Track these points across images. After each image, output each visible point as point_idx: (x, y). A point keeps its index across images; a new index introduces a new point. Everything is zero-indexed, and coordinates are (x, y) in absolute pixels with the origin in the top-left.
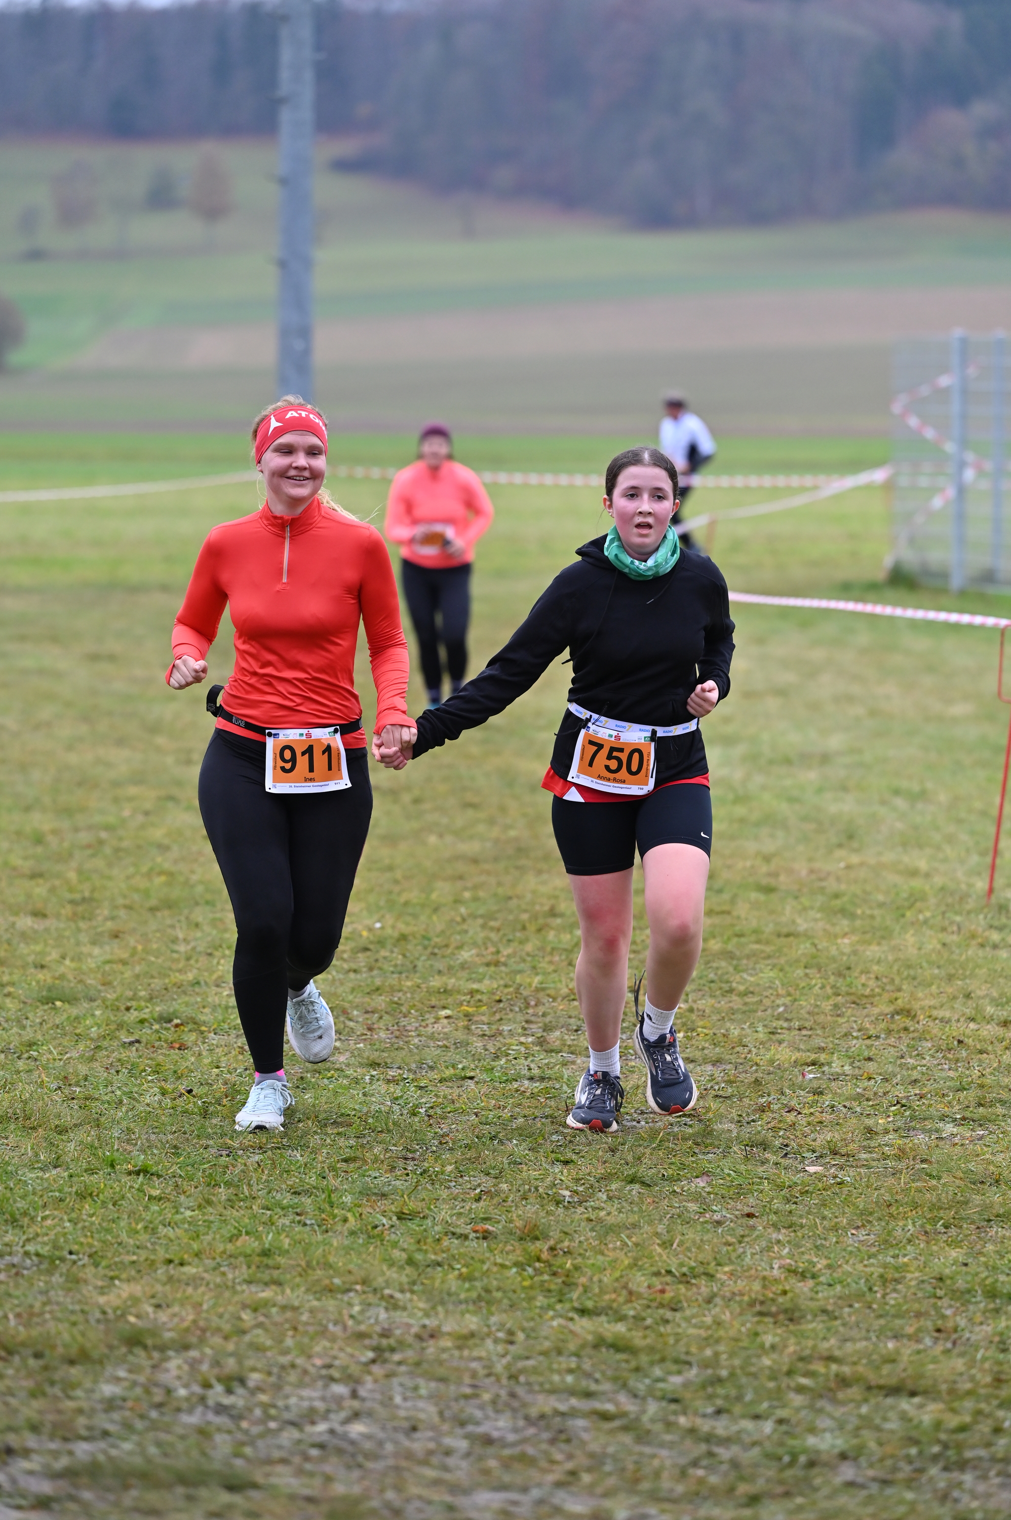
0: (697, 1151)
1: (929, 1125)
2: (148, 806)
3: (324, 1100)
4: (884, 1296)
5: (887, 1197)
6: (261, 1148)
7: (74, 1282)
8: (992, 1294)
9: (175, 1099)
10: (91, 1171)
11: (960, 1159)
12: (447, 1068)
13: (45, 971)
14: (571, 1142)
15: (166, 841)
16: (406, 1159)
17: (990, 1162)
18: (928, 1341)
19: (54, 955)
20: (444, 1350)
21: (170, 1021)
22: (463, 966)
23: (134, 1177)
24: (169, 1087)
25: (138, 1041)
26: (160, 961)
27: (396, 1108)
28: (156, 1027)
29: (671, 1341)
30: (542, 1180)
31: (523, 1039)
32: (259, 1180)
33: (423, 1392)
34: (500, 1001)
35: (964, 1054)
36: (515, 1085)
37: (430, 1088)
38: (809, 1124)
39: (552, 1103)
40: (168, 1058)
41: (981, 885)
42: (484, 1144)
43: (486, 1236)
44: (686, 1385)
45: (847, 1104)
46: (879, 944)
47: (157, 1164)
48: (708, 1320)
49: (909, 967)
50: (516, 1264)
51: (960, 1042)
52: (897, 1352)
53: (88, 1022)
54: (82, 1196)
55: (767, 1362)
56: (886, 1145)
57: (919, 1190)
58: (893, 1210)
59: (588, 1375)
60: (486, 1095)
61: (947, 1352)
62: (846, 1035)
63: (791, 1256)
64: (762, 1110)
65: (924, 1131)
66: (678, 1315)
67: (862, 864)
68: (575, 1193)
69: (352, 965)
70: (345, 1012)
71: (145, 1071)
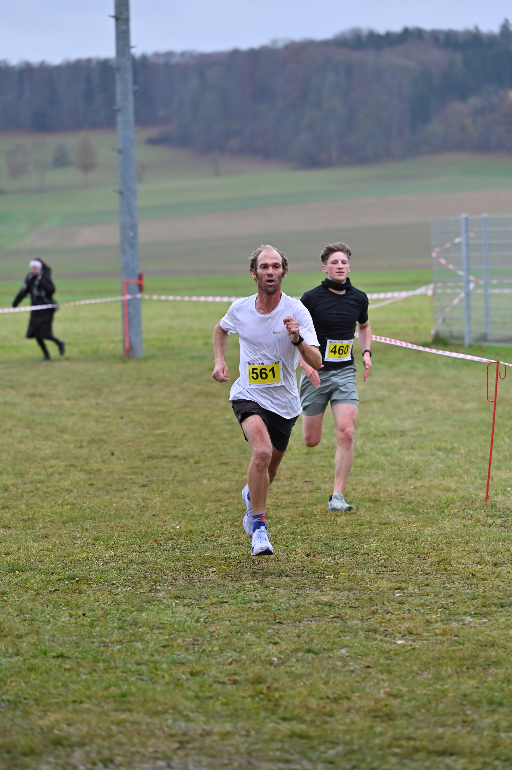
0: (341, 635)
1: (458, 617)
2: (61, 470)
3: (152, 616)
4: (437, 705)
5: (437, 655)
6: (120, 642)
7: (27, 714)
8: (491, 702)
9: (76, 619)
10: (35, 657)
11: (474, 634)
12: (214, 597)
13: (10, 556)
14: (277, 633)
15: (70, 487)
16: (194, 644)
17: (489, 635)
18: (459, 727)
19: (15, 547)
20: (214, 741)
21: (74, 579)
22: (221, 546)
23: (56, 659)
24: (73, 612)
25: (57, 590)
26: (68, 548)
27: (188, 619)
28: (67, 582)
29: (329, 732)
30: (263, 653)
31: (252, 582)
32: (120, 658)
33: (204, 763)
34: (240, 563)
35: (475, 580)
36: (249, 605)
37: (206, 608)
38: (397, 619)
39: (268, 614)
40: (73, 598)
41: (482, 494)
42: (233, 635)
43: (235, 682)
44: (337, 754)
45: (416, 608)
46: (431, 527)
47: (68, 652)
48: (348, 721)
49: (446, 538)
50: (251, 696)
51: (473, 575)
52: (443, 733)
53: (32, 581)
54: (30, 670)
55: (378, 741)
56: (437, 629)
57: (454, 651)
58: (440, 661)
59: (287, 751)
60: (234, 611)
61: (469, 733)
62: (415, 573)
63: (389, 686)
64: (374, 613)
65: (456, 621)
66: (332, 720)
67: (422, 486)
68: (280, 659)
69: (165, 547)
70: (162, 571)
71: (61, 605)
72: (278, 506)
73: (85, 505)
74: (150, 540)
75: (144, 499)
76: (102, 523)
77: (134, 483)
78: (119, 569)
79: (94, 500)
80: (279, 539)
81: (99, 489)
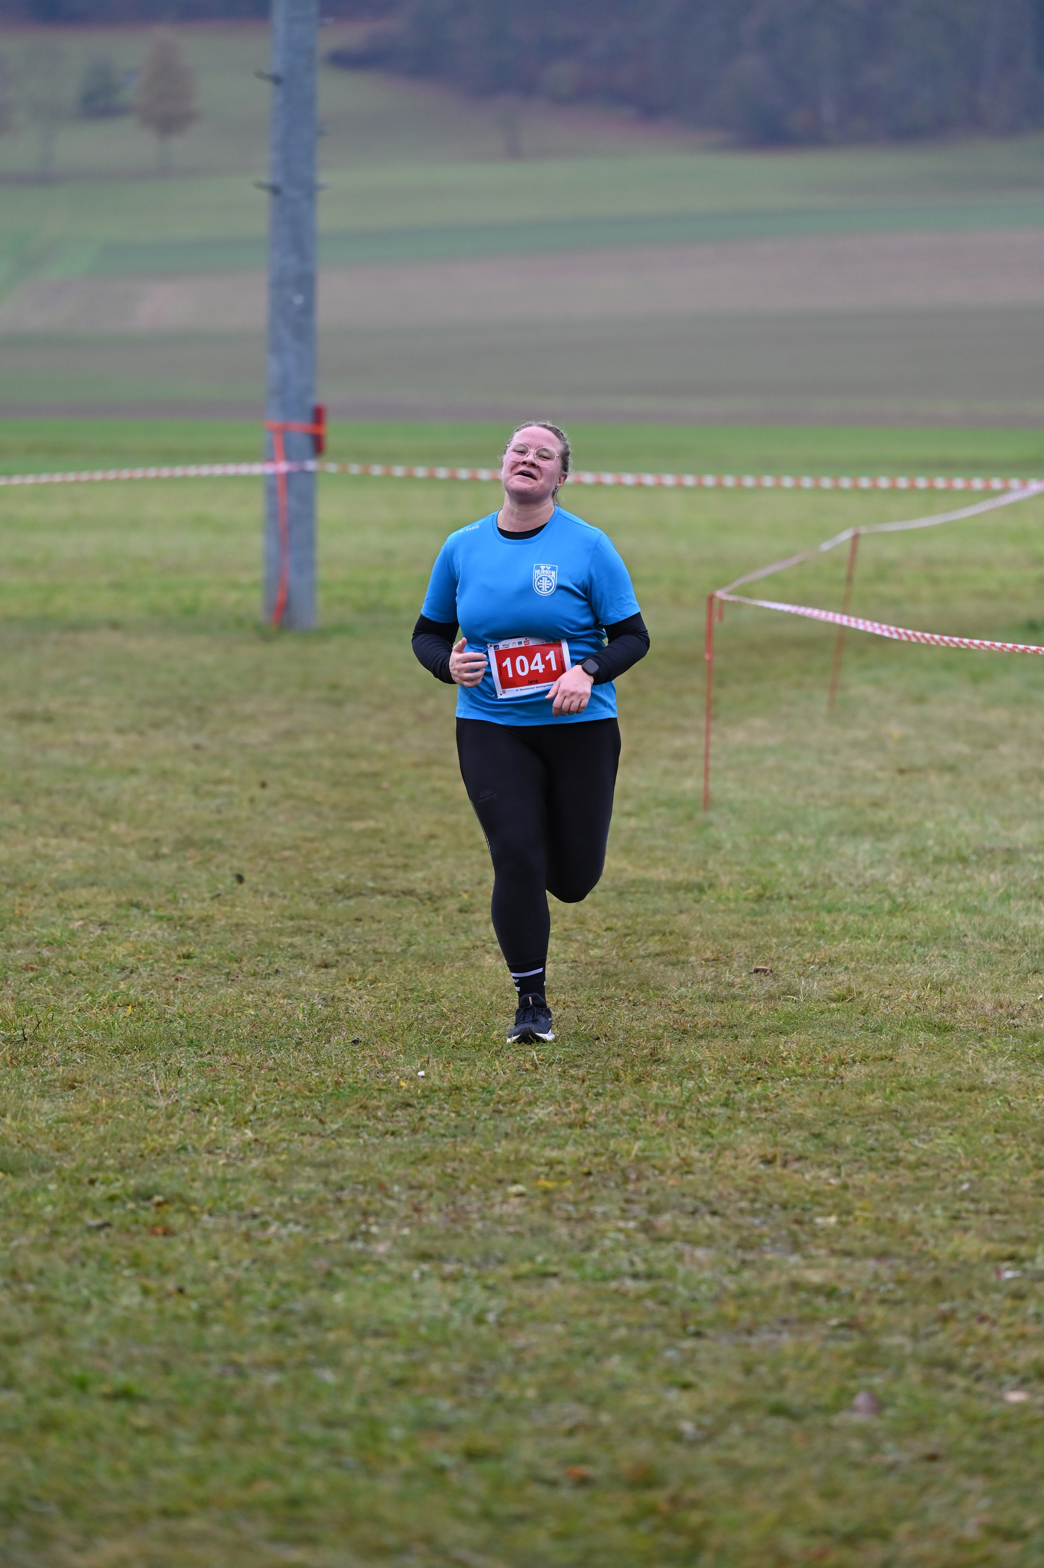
0: (859, 1372)
2: (105, 916)
3: (360, 1302)
6: (278, 1365)
7: (41, 1539)
9: (160, 1301)
10: (55, 1394)
12: (522, 1261)
14: (691, 1359)
16: (472, 1380)
21: (149, 1198)
22: (538, 1128)
23: (112, 1402)
24: (152, 1284)
25: (107, 1225)
26: (131, 1119)
27: (456, 1313)
28: (131, 1205)
30: (655, 1409)
31: (621, 1224)
32: (279, 1407)
34: (589, 1174)
36: (613, 1285)
37: (500, 1288)
38: (1008, 1337)
39: (664, 1310)
40: (149, 1246)
42: (575, 1361)
43: (583, 1482)
47: (143, 1384)
50: (625, 1520)
53: (39, 1199)
54: (46, 1426)
60: (575, 1298)
63: (992, 1509)
64: (944, 1319)
68: (699, 1427)
69: (390, 1126)
70: (382, 1187)
71: (118, 1263)
72: (685, 1032)
73: (172, 1010)
74: (347, 1106)
75: (329, 1001)
76: (218, 1058)
77: (301, 956)
78: (268, 1175)
79: (195, 997)
80: (691, 1118)
81: (206, 968)
